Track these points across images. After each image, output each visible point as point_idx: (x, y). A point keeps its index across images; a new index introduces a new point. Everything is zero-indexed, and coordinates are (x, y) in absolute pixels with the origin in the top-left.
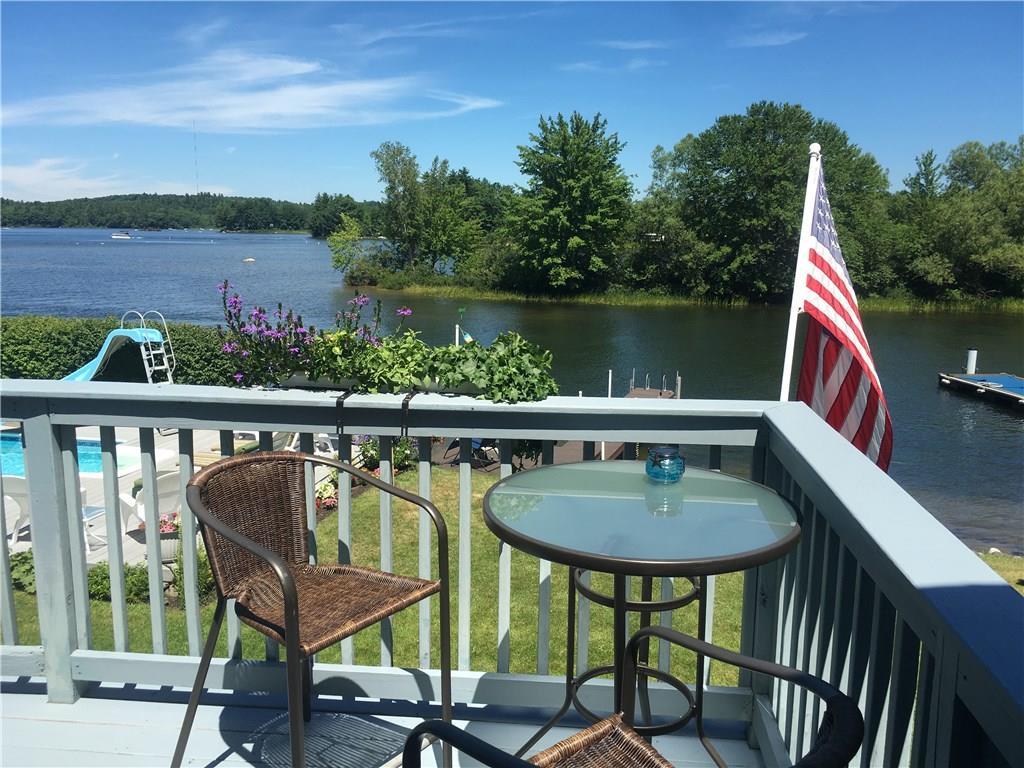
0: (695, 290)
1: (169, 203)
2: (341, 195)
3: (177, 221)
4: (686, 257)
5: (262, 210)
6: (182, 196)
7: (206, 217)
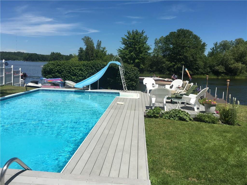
0: (166, 73)
1: (10, 54)
2: (57, 53)
3: (12, 58)
4: (164, 65)
5: (35, 56)
6: (13, 52)
7: (20, 58)
